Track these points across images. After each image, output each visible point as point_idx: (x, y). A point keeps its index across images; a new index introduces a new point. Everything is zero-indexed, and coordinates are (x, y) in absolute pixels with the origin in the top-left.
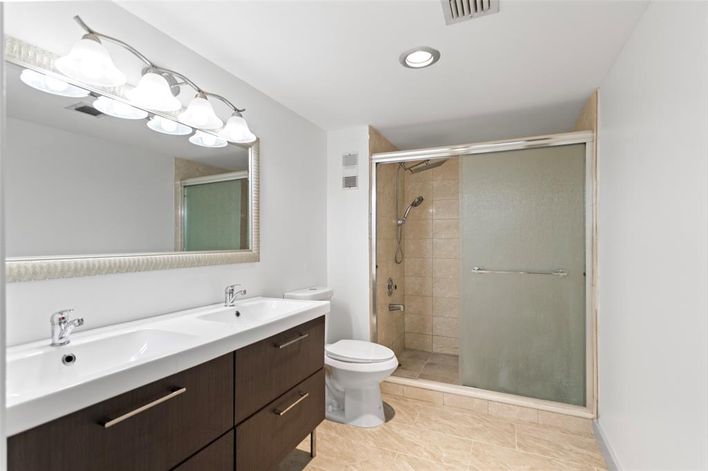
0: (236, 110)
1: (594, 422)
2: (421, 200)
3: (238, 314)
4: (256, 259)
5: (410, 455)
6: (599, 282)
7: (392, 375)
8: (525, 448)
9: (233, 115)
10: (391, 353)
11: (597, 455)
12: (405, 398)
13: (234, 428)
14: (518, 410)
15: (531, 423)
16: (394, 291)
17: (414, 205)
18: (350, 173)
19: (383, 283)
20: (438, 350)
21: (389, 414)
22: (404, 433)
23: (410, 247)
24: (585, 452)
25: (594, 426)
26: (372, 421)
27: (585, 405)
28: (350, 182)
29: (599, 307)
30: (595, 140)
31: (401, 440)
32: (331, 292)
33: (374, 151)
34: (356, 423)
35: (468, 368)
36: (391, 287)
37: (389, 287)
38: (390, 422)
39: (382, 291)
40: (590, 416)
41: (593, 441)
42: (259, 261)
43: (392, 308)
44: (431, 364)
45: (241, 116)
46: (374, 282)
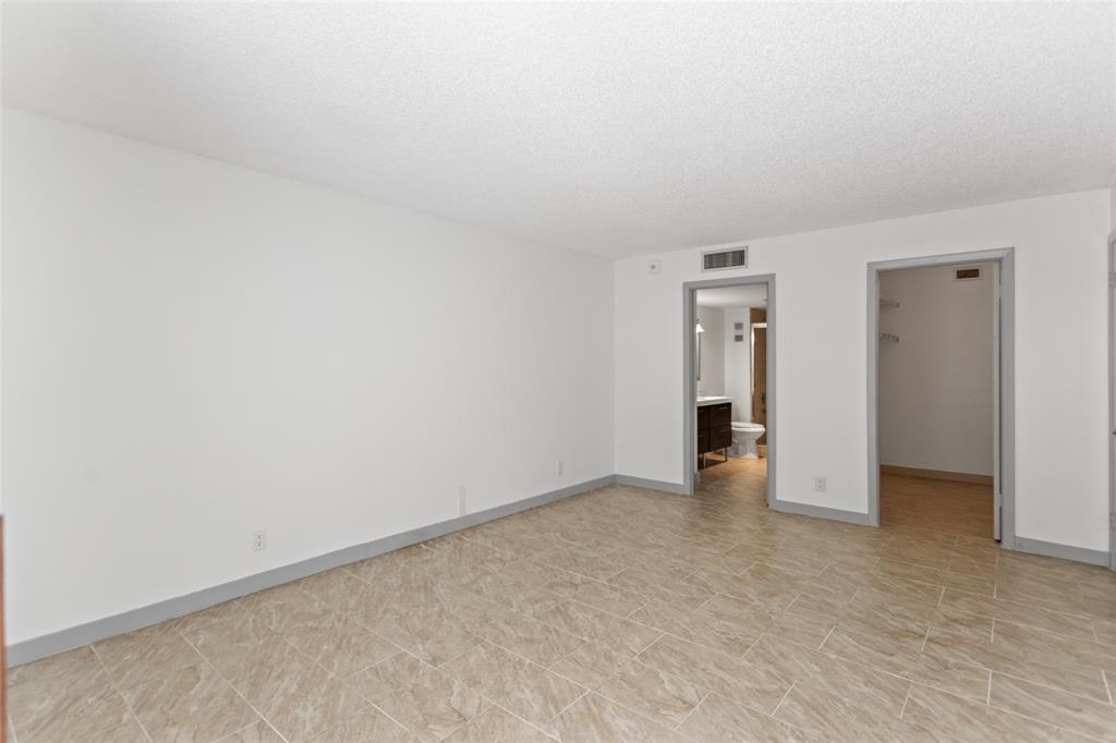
18: (739, 333)
28: (739, 338)
33: (753, 321)
34: (744, 456)
46: (753, 397)
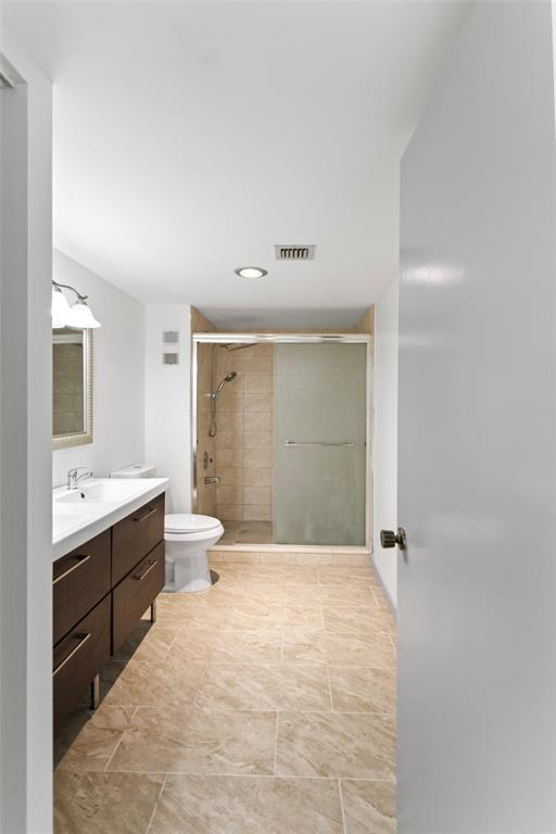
0: (80, 297)
1: (370, 557)
2: (234, 375)
3: (83, 496)
4: (90, 440)
5: (239, 604)
6: (374, 451)
7: (217, 544)
8: (325, 583)
9: (77, 303)
10: (218, 522)
11: (372, 579)
12: (225, 563)
13: (111, 591)
14: (319, 556)
15: (330, 565)
16: (209, 464)
17: (228, 379)
18: (171, 349)
19: (201, 457)
20: (250, 518)
21: (214, 578)
22: (231, 590)
23: (221, 419)
24: (364, 578)
25: (371, 559)
26: (202, 584)
27: (364, 545)
28: (171, 359)
29: (374, 469)
30: (372, 341)
31: (230, 595)
32: (155, 470)
33: (194, 330)
34: (186, 589)
35: (280, 529)
36: (207, 460)
37: (205, 461)
38: (217, 584)
39: (200, 465)
40: (367, 552)
41: (368, 570)
42: (91, 442)
43: (207, 481)
44: (244, 532)
45: (85, 304)
46: (195, 457)
